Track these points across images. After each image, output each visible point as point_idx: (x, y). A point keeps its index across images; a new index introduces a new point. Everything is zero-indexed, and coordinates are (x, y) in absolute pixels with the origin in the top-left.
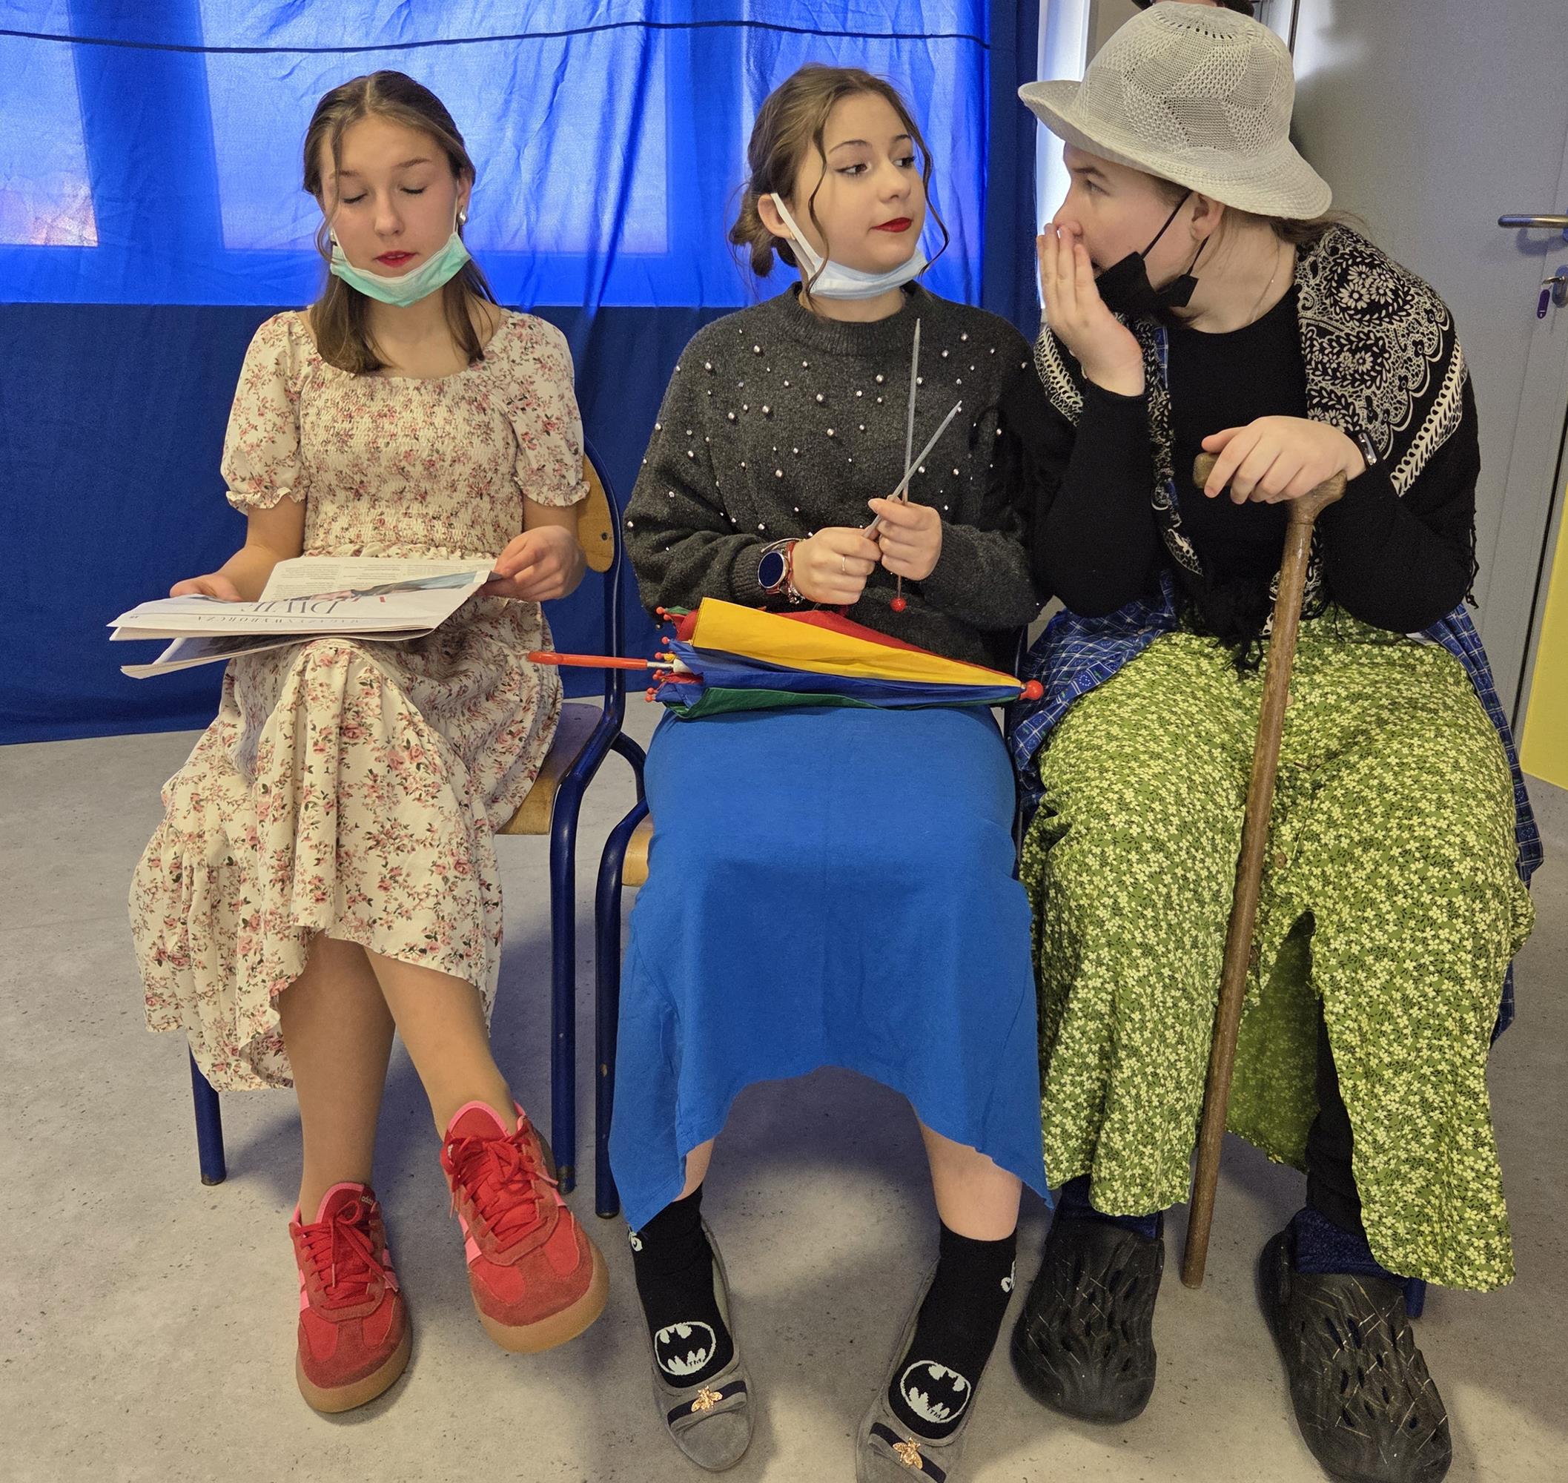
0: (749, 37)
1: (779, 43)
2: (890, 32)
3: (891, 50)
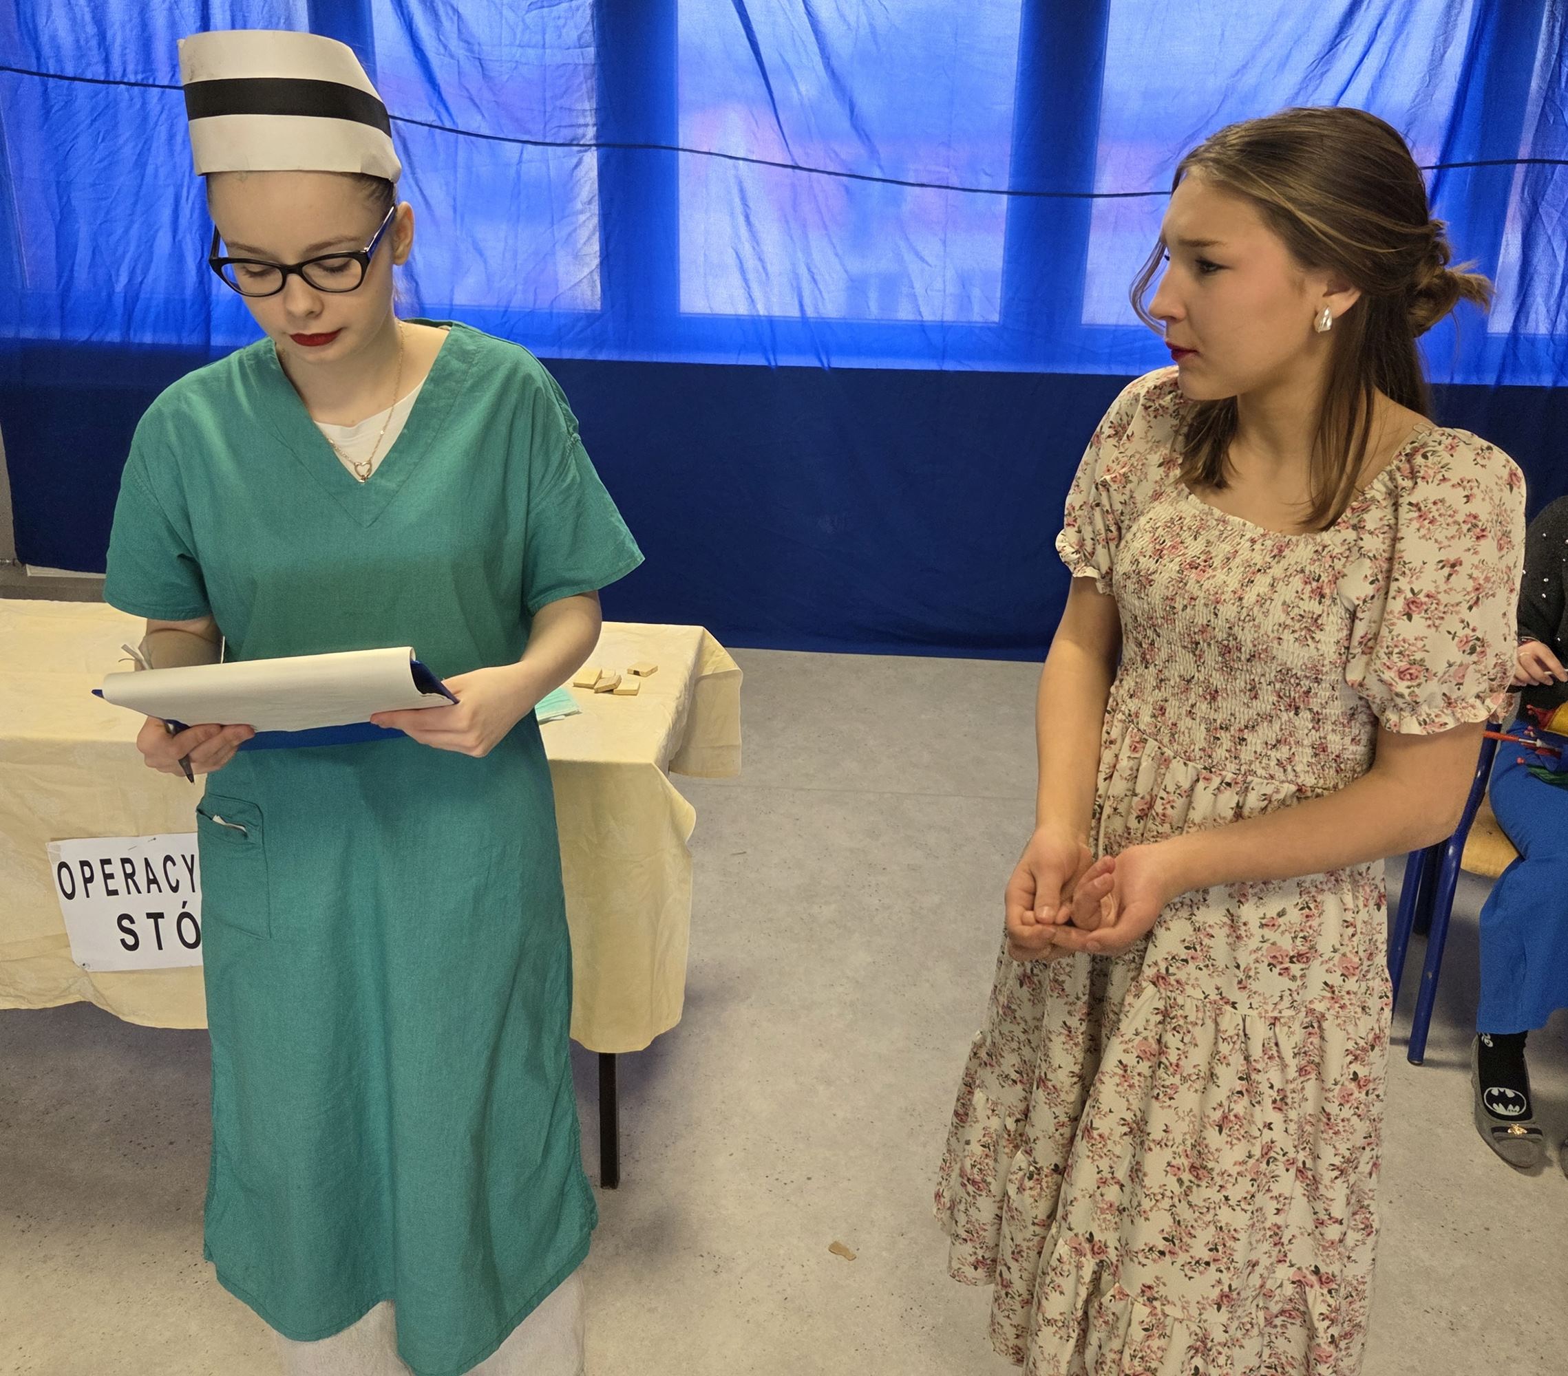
0: (1525, 171)
1: (1550, 173)
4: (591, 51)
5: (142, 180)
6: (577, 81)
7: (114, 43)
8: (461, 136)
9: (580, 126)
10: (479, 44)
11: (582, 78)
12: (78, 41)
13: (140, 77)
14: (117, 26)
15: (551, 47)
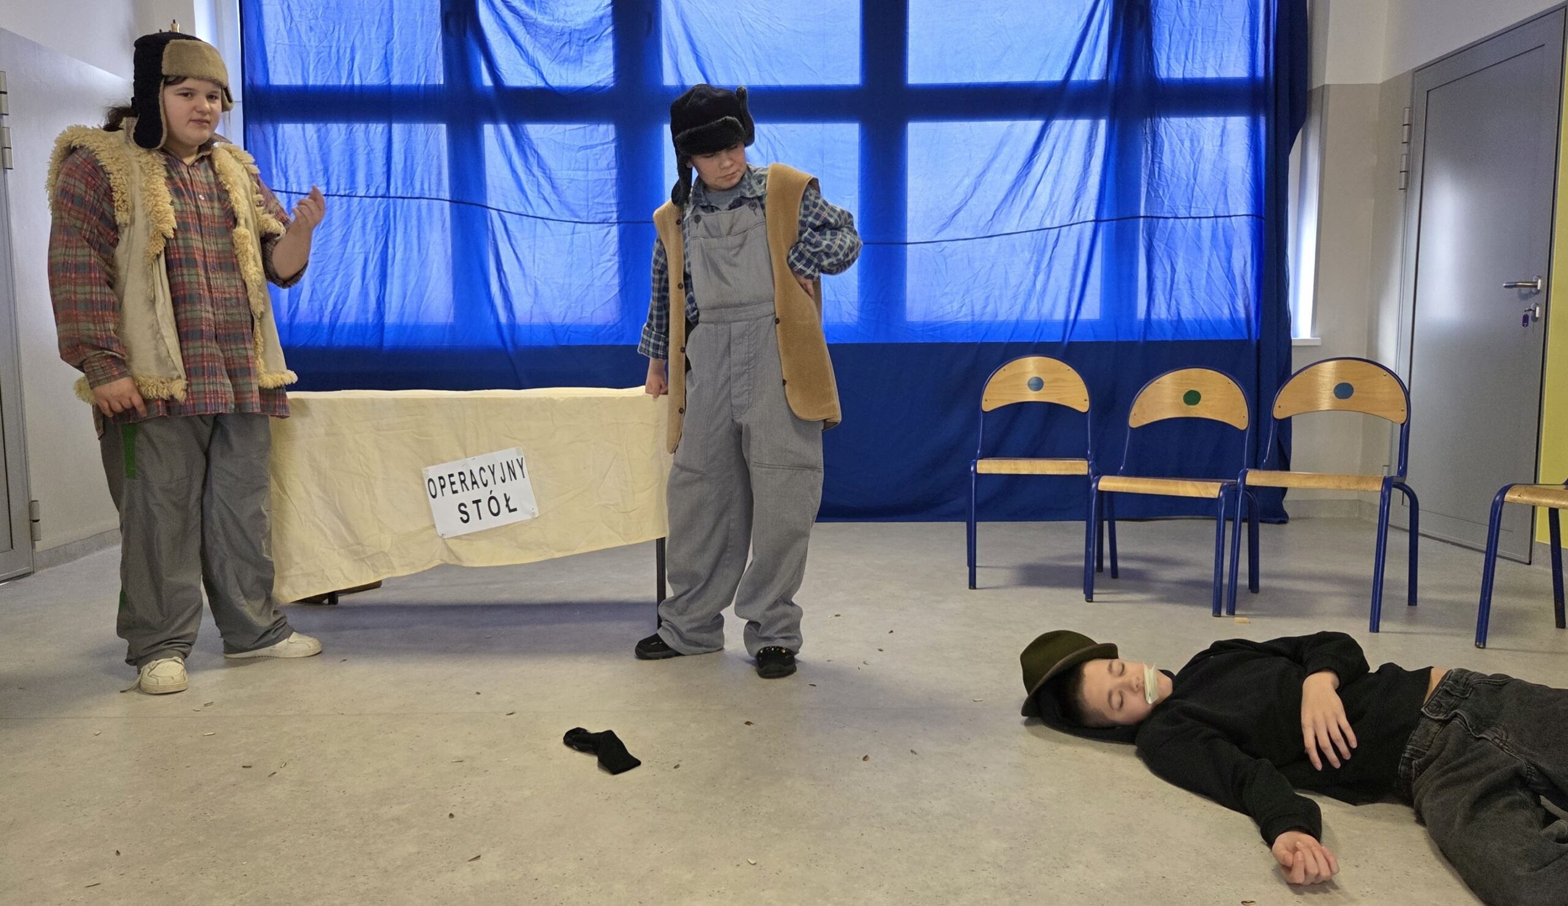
0: (1144, 223)
1: (1158, 224)
2: (1213, 215)
3: (1213, 224)
4: (614, 172)
5: (345, 250)
6: (607, 188)
7: (333, 173)
8: (538, 220)
9: (608, 212)
10: (550, 170)
11: (610, 186)
12: (311, 173)
13: (347, 192)
14: (335, 164)
15: (592, 170)
